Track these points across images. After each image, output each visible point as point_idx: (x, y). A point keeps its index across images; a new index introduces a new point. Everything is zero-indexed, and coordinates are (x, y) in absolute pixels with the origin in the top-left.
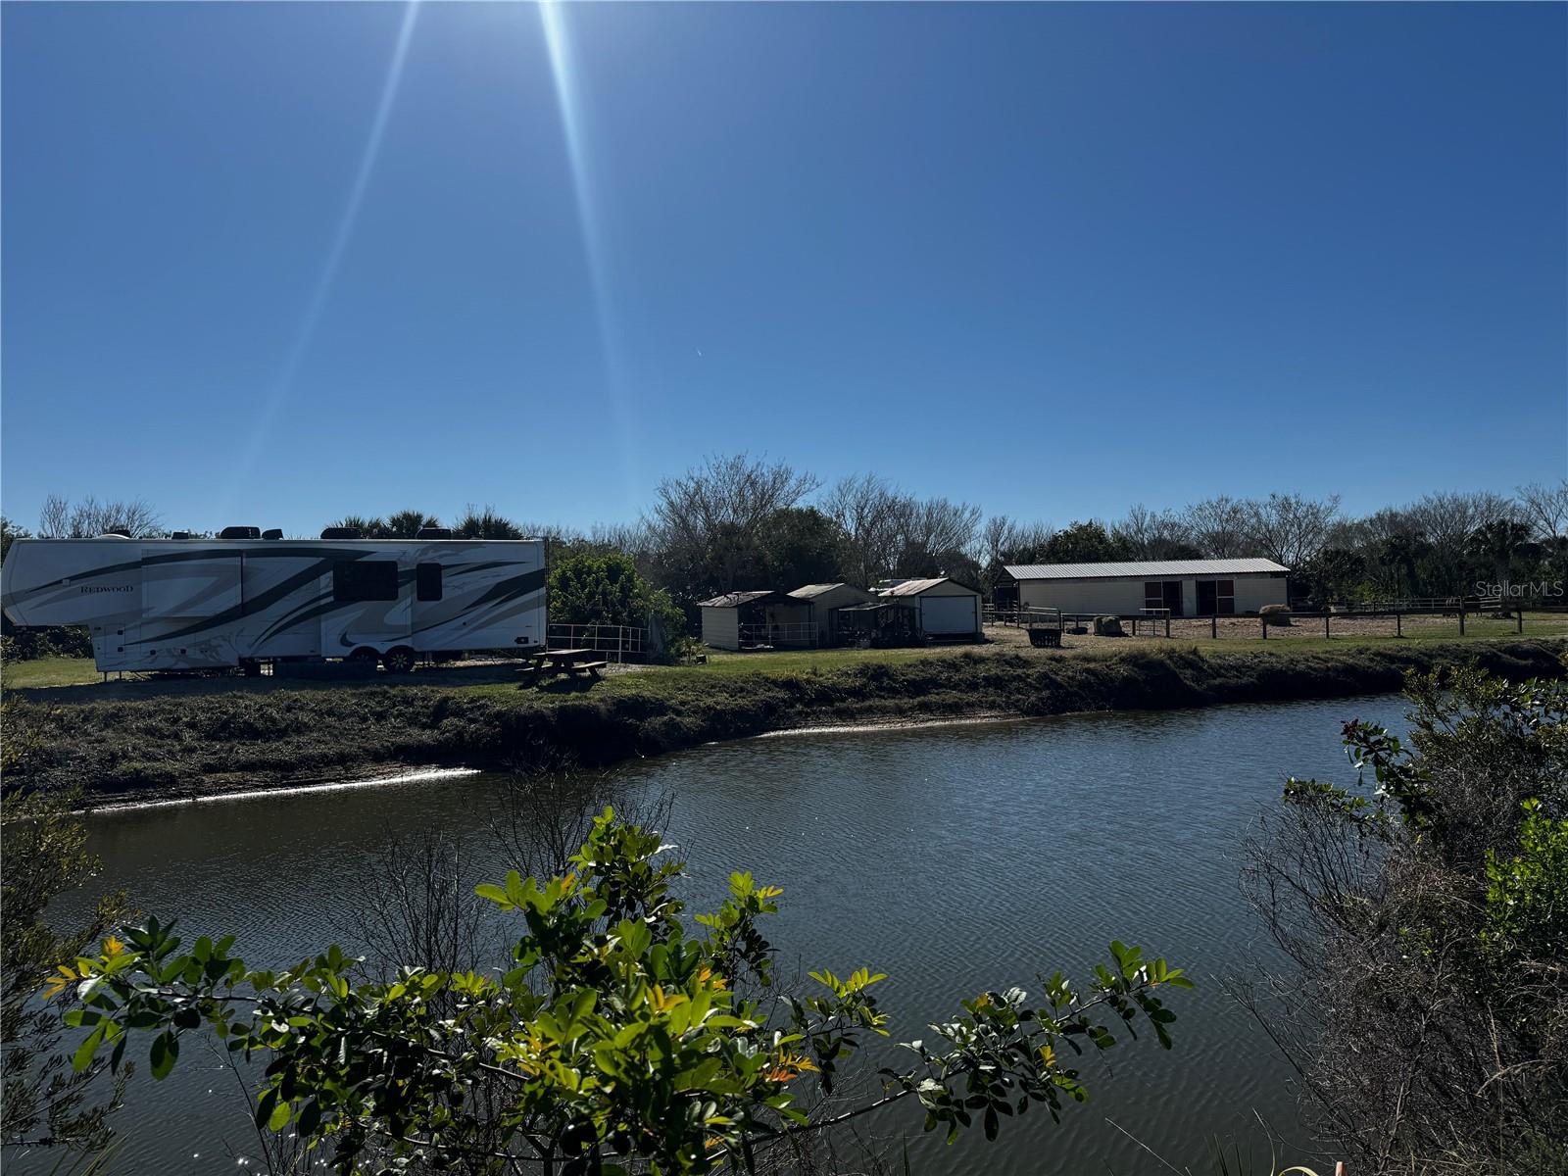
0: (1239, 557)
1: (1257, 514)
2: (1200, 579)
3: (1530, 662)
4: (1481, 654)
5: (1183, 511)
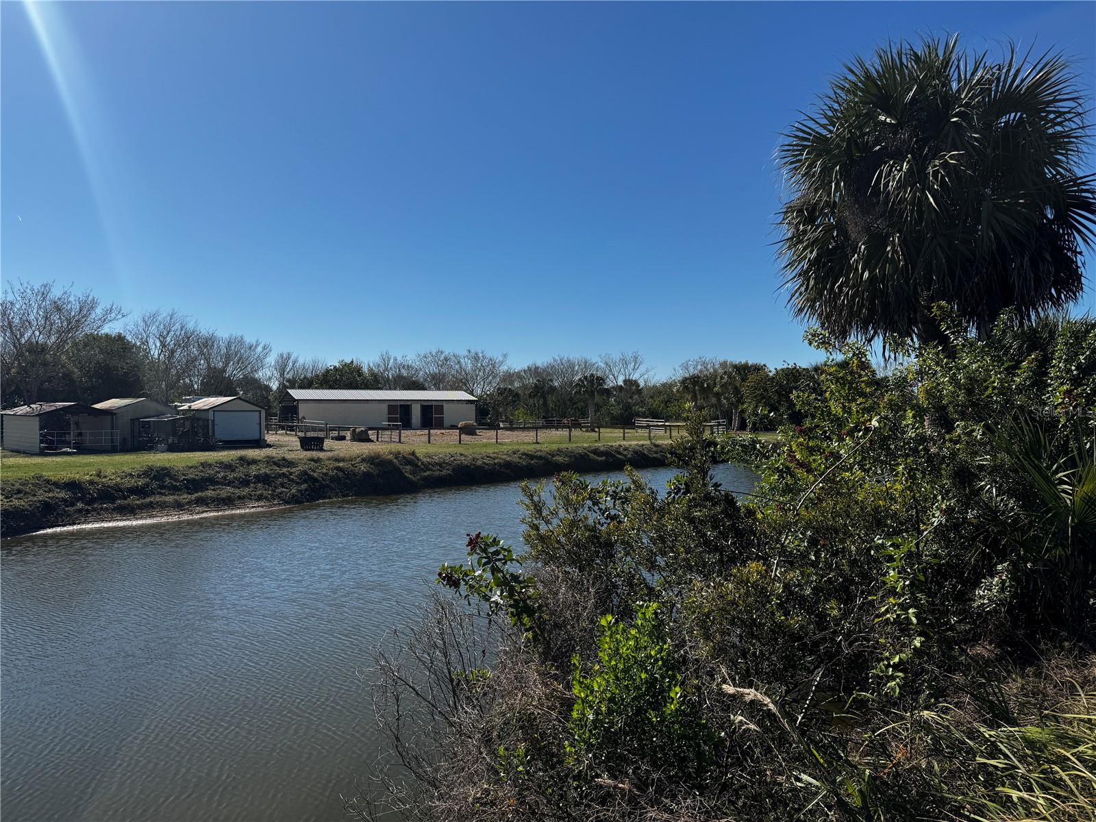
0: (448, 390)
1: (459, 362)
2: (423, 403)
3: (604, 458)
4: (579, 453)
5: (414, 357)
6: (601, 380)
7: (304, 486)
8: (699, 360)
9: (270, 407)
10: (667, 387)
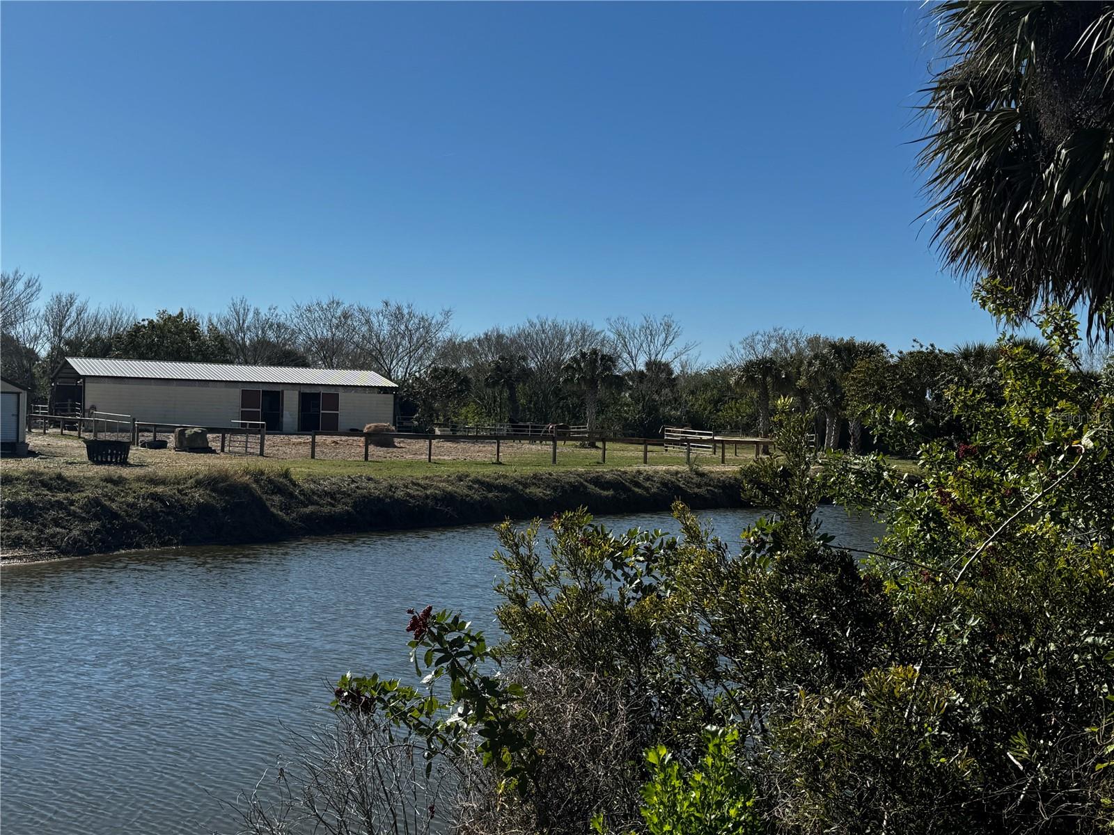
0: (346, 368)
1: (368, 321)
2: (303, 390)
3: (611, 492)
4: (570, 484)
5: (289, 310)
6: (609, 361)
7: (94, 525)
8: (773, 333)
9: (34, 387)
10: (718, 376)
